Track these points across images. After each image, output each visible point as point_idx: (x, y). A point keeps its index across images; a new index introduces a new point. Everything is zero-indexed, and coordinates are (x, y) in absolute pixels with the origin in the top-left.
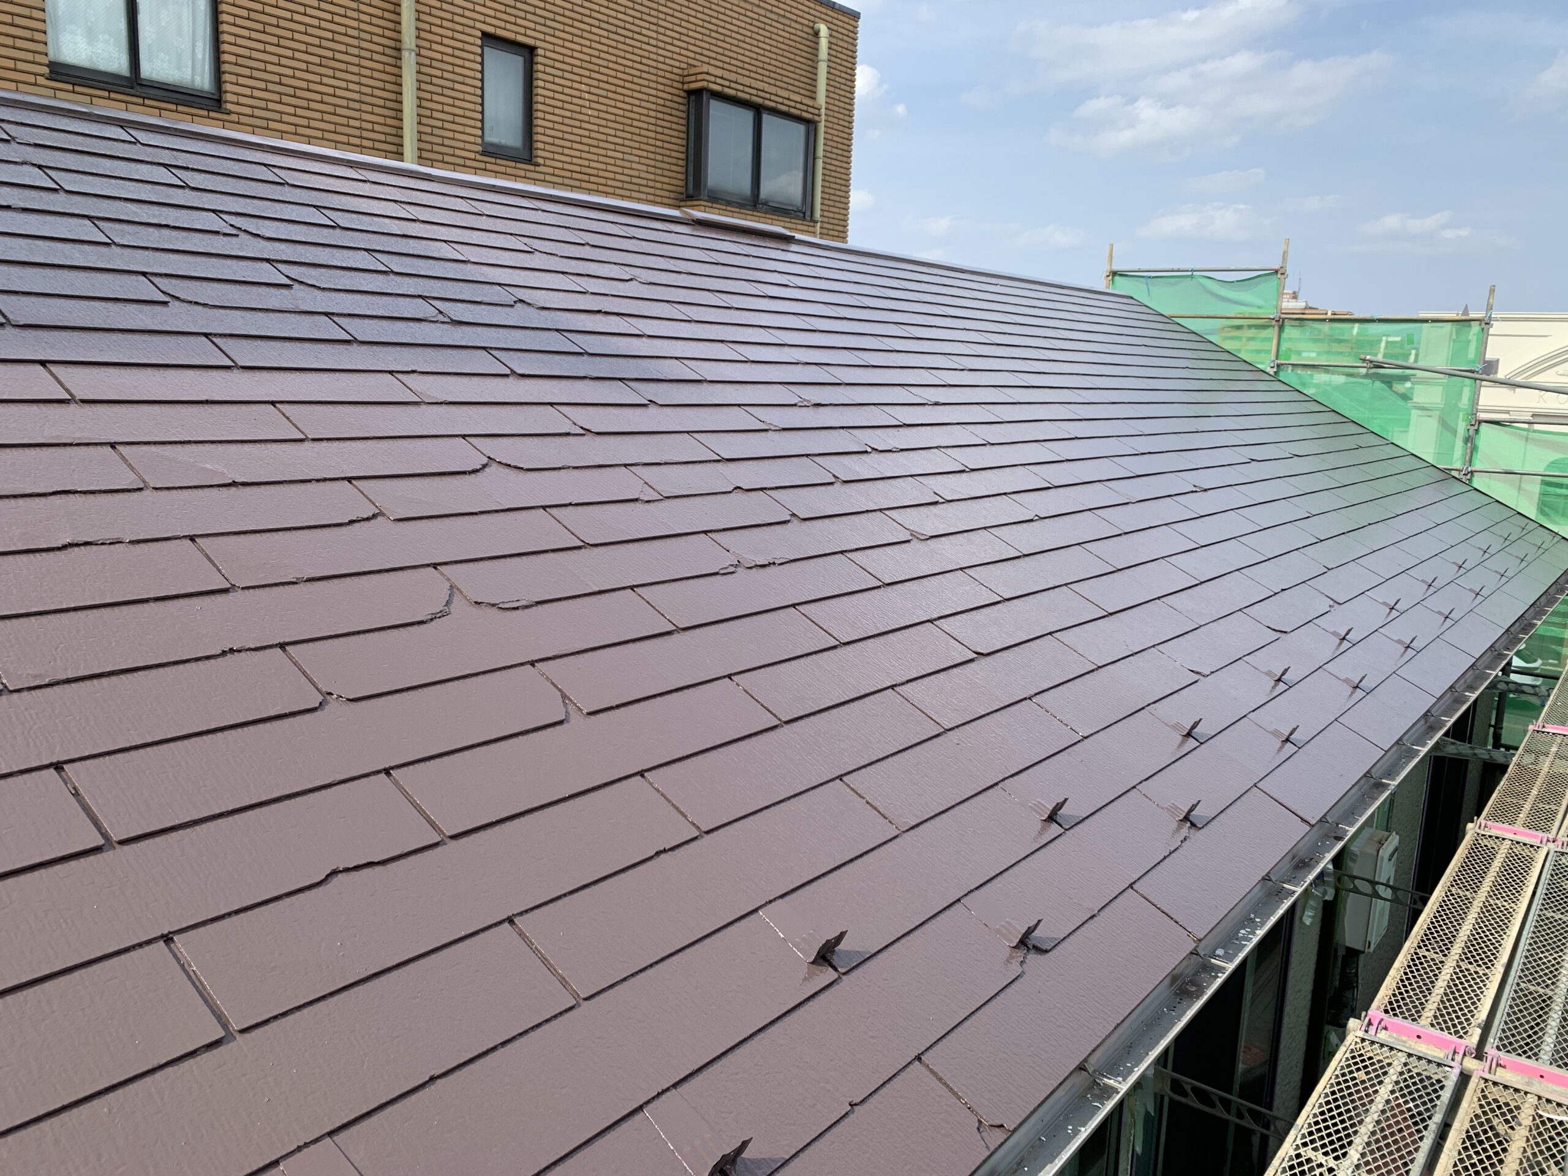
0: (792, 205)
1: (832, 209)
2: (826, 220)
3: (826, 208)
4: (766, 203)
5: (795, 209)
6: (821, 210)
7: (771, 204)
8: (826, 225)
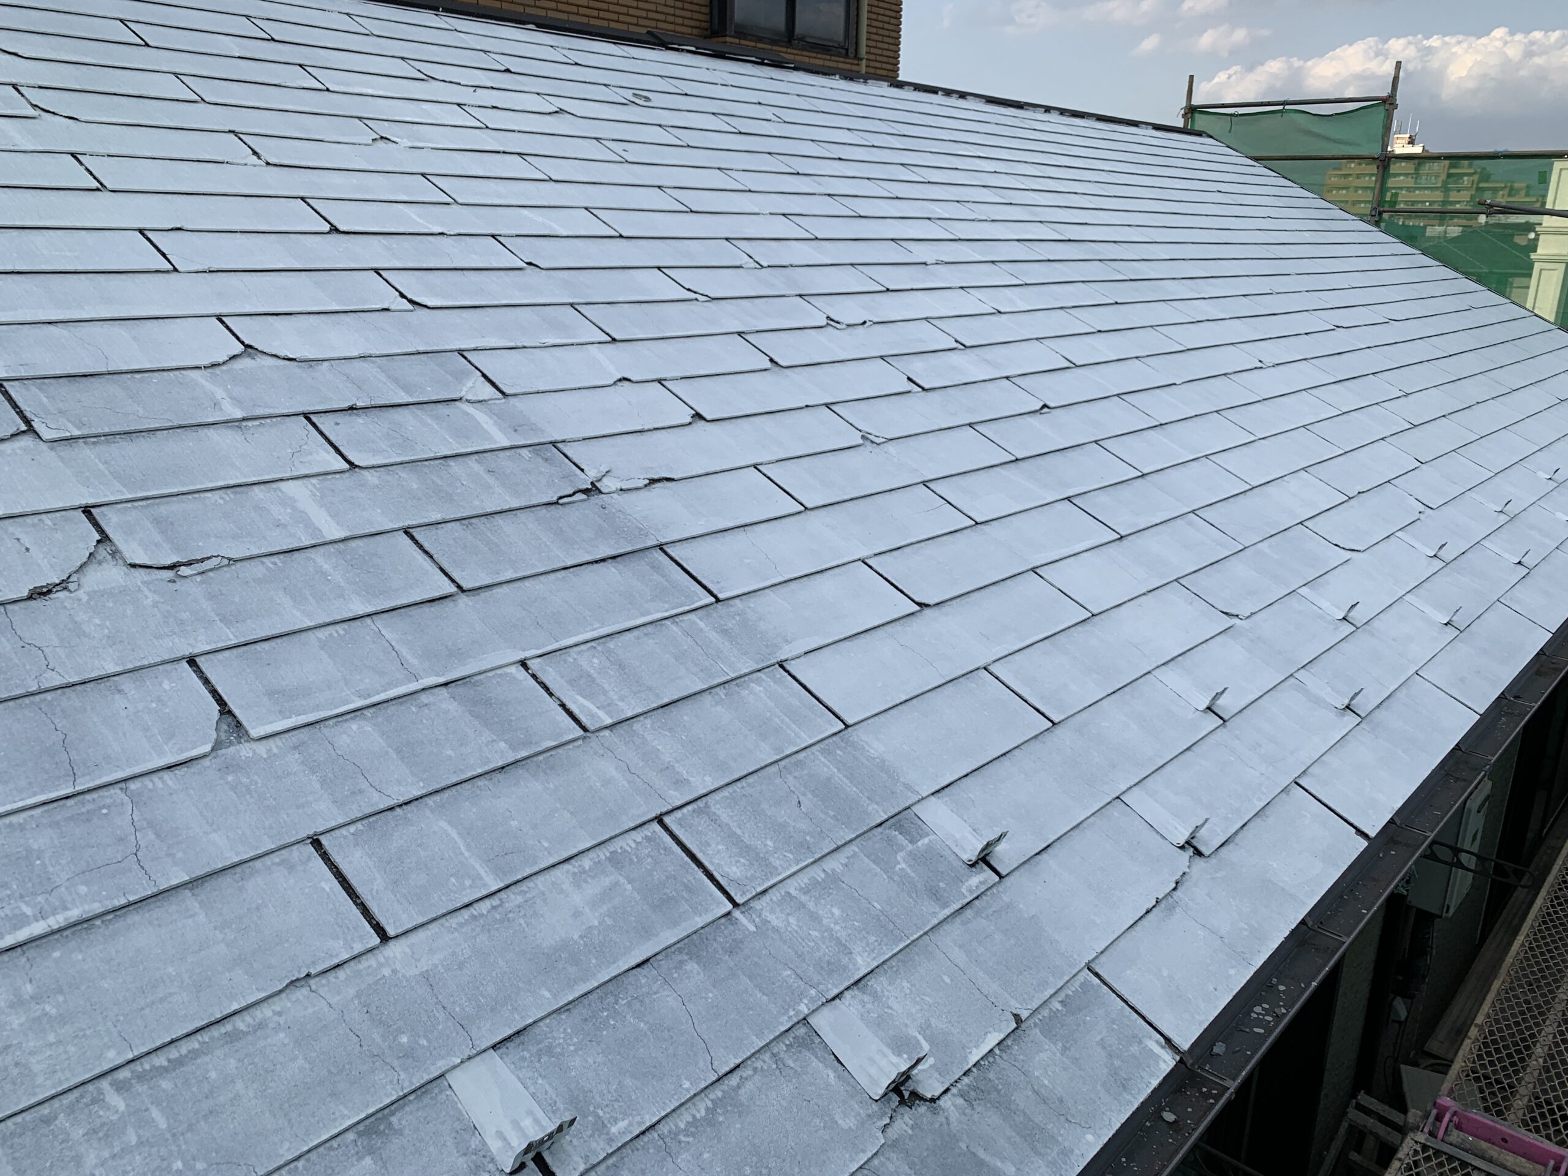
0: (833, 41)
1: (880, 45)
2: (873, 57)
3: (873, 44)
4: (802, 39)
5: (836, 45)
6: (867, 46)
7: (808, 40)
8: (872, 63)
